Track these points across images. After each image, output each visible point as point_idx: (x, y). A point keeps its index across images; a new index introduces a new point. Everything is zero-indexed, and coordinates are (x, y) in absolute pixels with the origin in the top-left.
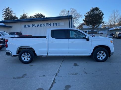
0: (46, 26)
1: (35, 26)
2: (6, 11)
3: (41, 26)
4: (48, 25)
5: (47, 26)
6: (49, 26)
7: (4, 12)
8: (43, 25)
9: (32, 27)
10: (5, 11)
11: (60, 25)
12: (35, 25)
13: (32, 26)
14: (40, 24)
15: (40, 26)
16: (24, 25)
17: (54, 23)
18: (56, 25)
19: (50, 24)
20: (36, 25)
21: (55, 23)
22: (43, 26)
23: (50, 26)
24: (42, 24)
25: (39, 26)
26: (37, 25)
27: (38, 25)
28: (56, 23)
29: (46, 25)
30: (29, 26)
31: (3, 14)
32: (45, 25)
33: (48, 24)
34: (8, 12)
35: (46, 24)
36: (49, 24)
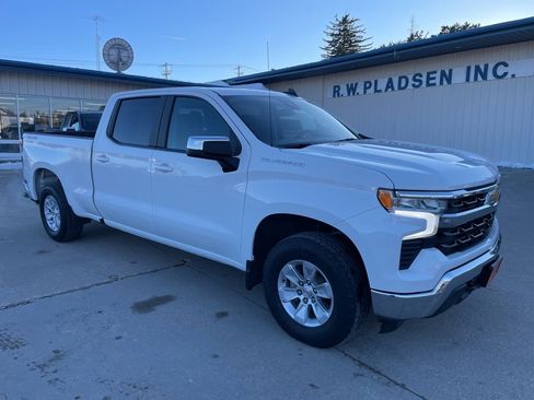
0: (428, 85)
1: (376, 91)
2: (337, 32)
3: (403, 85)
4: (437, 81)
5: (434, 84)
6: (441, 83)
7: (331, 39)
8: (411, 82)
9: (365, 92)
10: (333, 35)
11: (509, 76)
12: (376, 82)
13: (366, 88)
14: (400, 78)
15: (400, 88)
16: (335, 87)
17: (469, 68)
18: (484, 77)
19: (450, 71)
20: (382, 85)
21: (477, 68)
22: (410, 86)
23: (449, 81)
24: (410, 78)
25: (393, 89)
26: (386, 80)
27: (390, 85)
28: (486, 66)
29: (428, 79)
30: (352, 89)
31: (327, 45)
32: (424, 79)
33: (438, 75)
34: (344, 35)
35: (428, 74)
36: (443, 73)
